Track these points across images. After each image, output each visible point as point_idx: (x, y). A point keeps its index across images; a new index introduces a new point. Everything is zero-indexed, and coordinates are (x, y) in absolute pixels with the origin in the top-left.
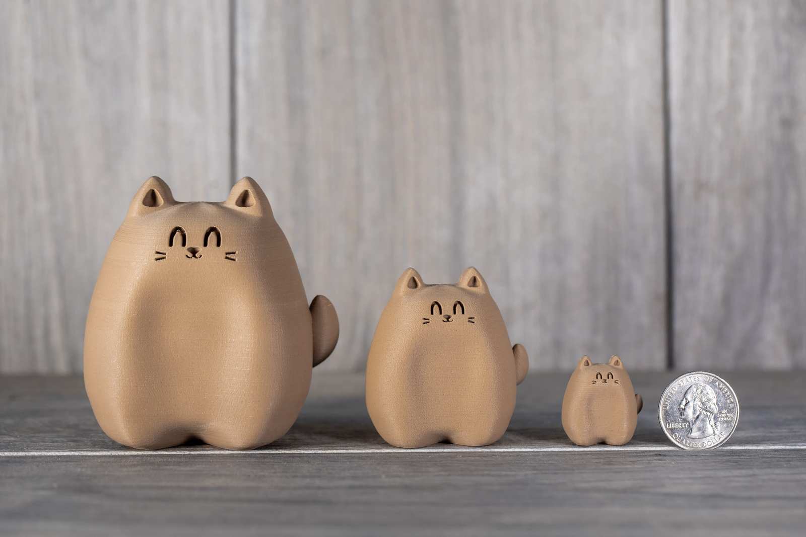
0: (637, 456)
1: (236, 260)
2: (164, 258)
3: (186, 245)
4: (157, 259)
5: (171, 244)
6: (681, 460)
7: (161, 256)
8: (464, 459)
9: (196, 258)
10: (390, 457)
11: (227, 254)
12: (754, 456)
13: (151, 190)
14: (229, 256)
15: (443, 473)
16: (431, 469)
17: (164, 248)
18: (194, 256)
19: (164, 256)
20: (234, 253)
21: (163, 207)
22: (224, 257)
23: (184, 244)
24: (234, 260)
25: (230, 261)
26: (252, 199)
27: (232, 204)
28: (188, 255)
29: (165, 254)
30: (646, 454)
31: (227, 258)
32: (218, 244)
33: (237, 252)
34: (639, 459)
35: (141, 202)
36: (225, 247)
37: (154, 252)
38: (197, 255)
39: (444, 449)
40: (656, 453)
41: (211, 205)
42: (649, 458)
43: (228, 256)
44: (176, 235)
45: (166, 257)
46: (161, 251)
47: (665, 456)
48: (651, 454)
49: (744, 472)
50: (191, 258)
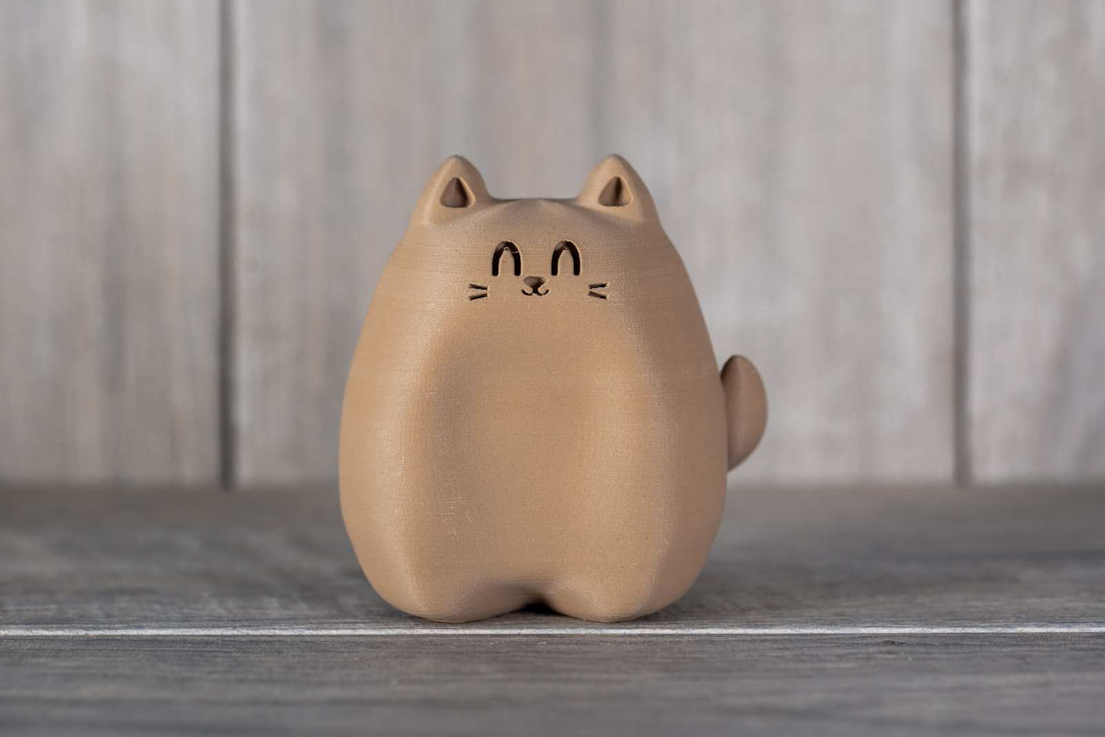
0: (852, 645)
1: (608, 297)
2: (485, 295)
3: (522, 274)
4: (473, 298)
5: (495, 272)
6: (929, 653)
7: (480, 292)
8: (549, 648)
9: (540, 295)
10: (423, 644)
11: (592, 287)
12: (1058, 645)
13: (453, 179)
14: (596, 292)
15: (499, 676)
16: (483, 668)
17: (485, 277)
18: (535, 291)
19: (483, 292)
20: (604, 286)
21: (475, 209)
22: (588, 293)
23: (517, 271)
24: (604, 297)
25: (599, 299)
26: (629, 193)
27: (592, 201)
28: (526, 291)
29: (486, 289)
30: (869, 640)
31: (592, 294)
32: (577, 271)
33: (608, 284)
34: (853, 651)
35: (438, 201)
36: (589, 274)
37: (467, 285)
38: (540, 290)
39: (522, 628)
40: (887, 639)
41: (557, 205)
42: (871, 650)
43: (595, 290)
44: (503, 256)
45: (488, 295)
46: (479, 284)
47: (901, 644)
48: (878, 640)
49: (1029, 678)
50: (531, 295)
